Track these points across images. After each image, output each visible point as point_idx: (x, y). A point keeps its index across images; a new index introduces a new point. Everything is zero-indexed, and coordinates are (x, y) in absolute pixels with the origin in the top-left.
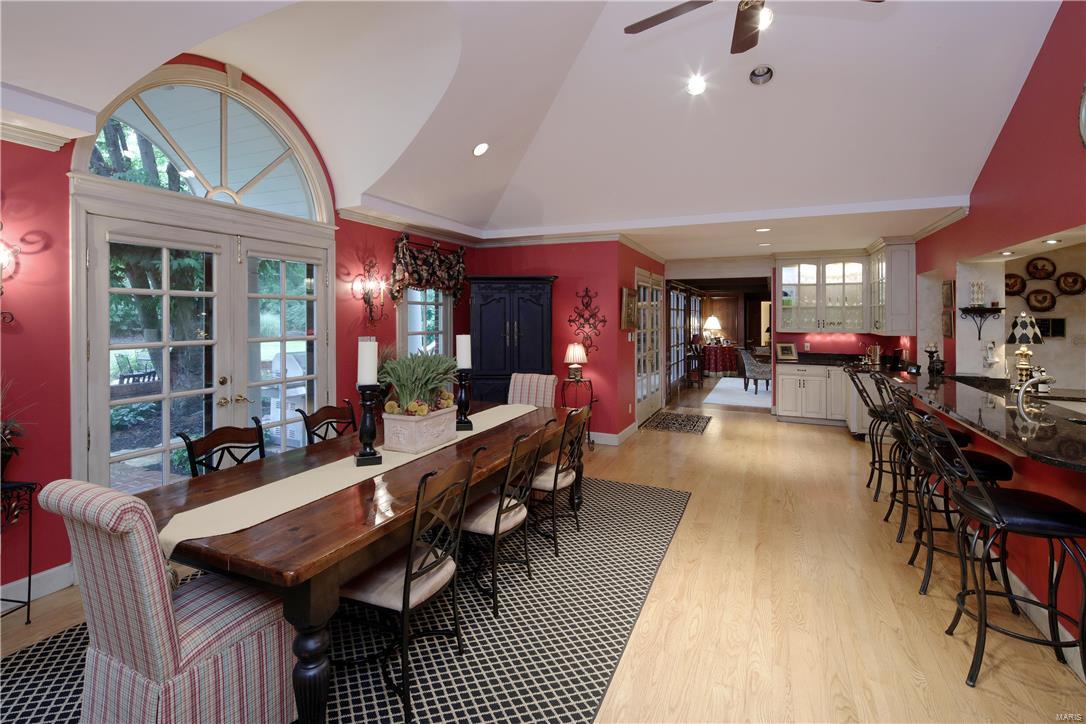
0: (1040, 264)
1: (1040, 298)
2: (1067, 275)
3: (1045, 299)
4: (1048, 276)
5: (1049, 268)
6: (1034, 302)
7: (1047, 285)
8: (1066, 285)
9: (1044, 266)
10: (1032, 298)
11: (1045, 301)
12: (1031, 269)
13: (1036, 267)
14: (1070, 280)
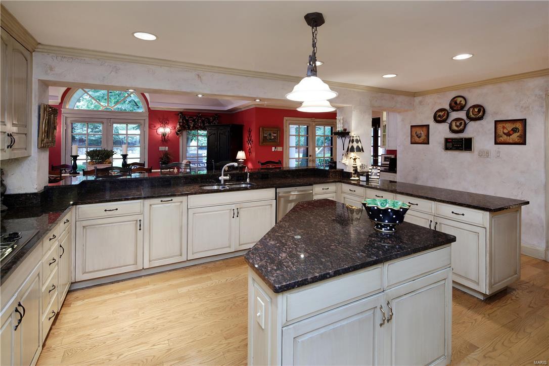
0: (459, 100)
1: (458, 124)
2: (474, 106)
3: (461, 124)
4: (462, 108)
5: (463, 102)
6: (455, 128)
7: (462, 115)
8: (473, 114)
9: (461, 101)
10: (454, 124)
11: (461, 125)
12: (453, 104)
13: (456, 103)
14: (476, 110)
